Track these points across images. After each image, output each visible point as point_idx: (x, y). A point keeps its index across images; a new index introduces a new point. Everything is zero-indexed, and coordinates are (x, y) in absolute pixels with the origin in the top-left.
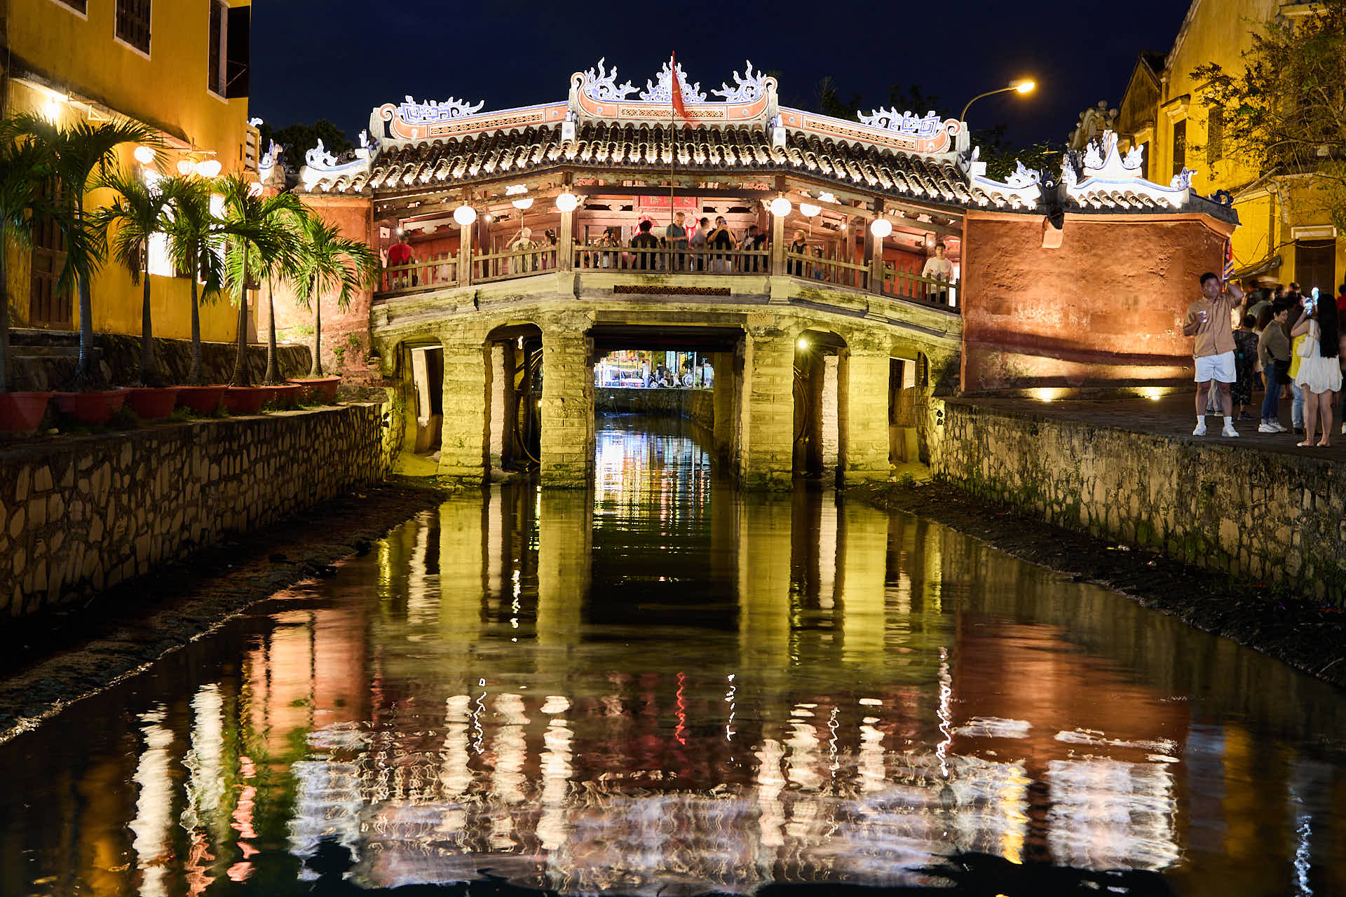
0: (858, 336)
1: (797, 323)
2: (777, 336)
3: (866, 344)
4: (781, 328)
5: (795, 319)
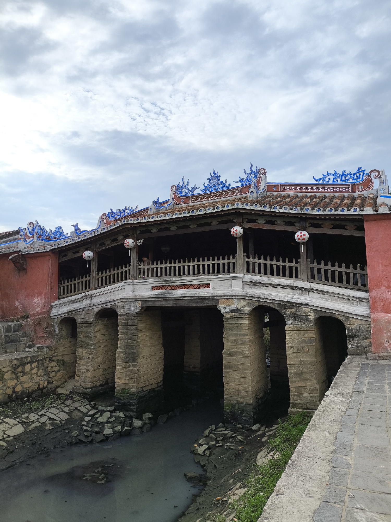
0: (289, 311)
1: (248, 304)
2: (237, 312)
3: (295, 317)
4: (239, 307)
5: (247, 301)
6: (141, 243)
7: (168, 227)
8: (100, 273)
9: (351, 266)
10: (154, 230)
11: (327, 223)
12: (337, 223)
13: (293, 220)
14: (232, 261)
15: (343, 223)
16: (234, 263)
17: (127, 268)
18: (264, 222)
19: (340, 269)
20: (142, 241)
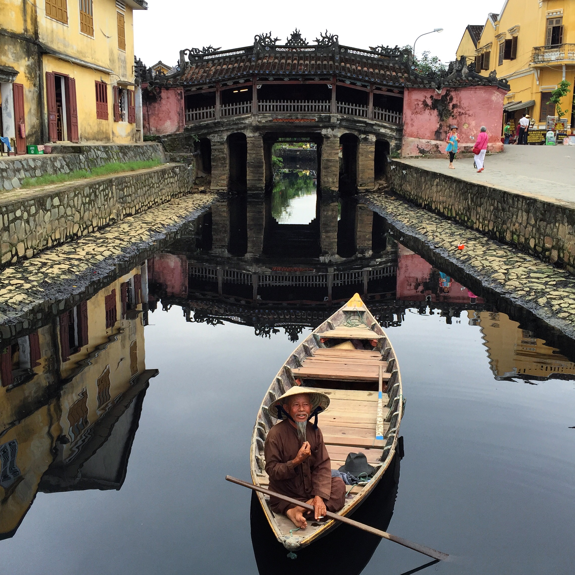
0: (363, 136)
1: (340, 131)
6: (260, 88)
7: (283, 78)
8: (223, 106)
9: (395, 112)
10: (271, 78)
11: (384, 88)
12: (390, 88)
13: (366, 84)
14: (327, 104)
15: (392, 88)
16: (329, 106)
17: (249, 105)
18: (349, 83)
19: (389, 114)
20: (261, 86)
